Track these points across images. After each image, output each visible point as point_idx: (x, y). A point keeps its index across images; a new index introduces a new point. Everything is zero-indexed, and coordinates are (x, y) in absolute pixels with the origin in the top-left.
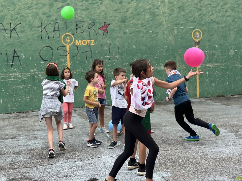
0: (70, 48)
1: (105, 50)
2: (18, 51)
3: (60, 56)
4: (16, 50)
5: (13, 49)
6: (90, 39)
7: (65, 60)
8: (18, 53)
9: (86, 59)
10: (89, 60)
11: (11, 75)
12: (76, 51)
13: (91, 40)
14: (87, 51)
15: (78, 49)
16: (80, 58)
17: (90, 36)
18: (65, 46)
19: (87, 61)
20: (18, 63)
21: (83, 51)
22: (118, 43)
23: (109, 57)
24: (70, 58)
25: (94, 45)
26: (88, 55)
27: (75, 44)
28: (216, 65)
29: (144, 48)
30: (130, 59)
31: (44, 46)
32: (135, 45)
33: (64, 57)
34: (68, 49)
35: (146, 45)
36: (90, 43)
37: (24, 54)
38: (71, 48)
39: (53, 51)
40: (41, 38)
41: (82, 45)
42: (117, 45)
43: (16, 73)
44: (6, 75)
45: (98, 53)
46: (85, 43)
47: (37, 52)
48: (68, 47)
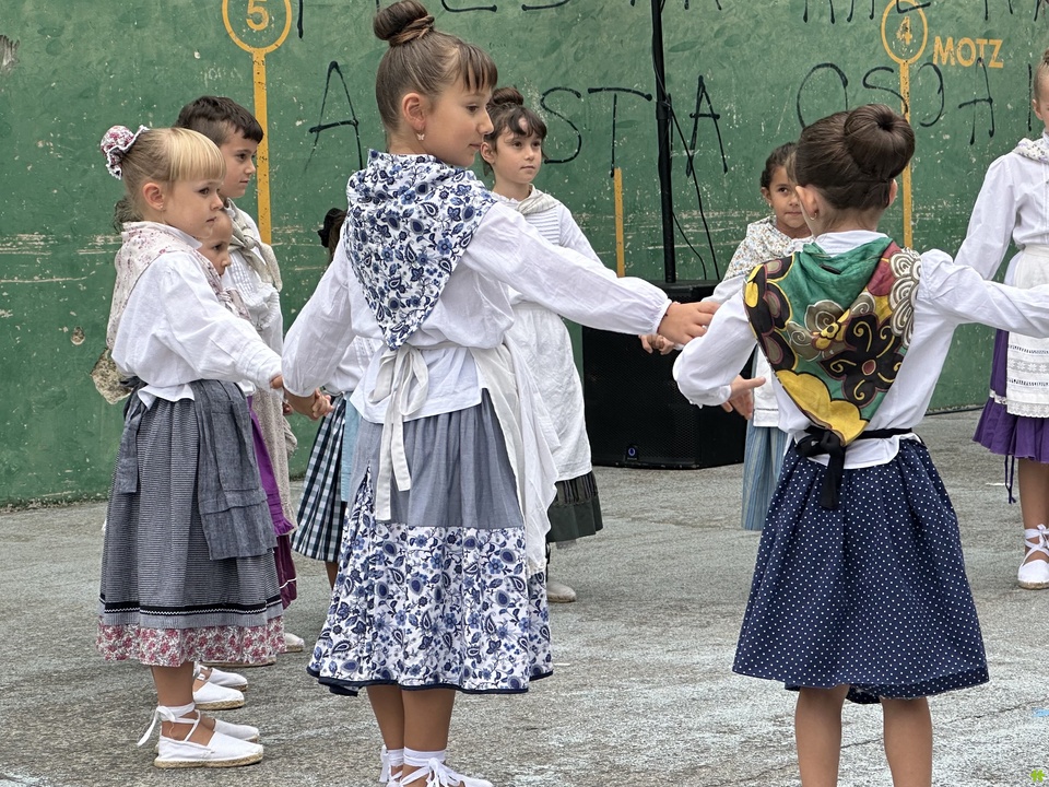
0: (912, 80)
2: (715, 85)
4: (708, 77)
5: (696, 70)
6: (988, 36)
8: (713, 96)
9: (972, 142)
10: (982, 149)
11: (687, 221)
12: (935, 99)
13: (992, 42)
14: (975, 102)
15: (941, 88)
16: (948, 137)
17: (986, 18)
18: (892, 67)
19: (975, 154)
21: (963, 101)
25: (1000, 65)
26: (979, 121)
27: (932, 56)
31: (815, 64)
34: (904, 89)
36: (989, 58)
37: (737, 102)
38: (917, 76)
39: (849, 94)
40: (806, 19)
41: (958, 66)
43: (706, 208)
45: (1016, 112)
46: (967, 57)
47: (788, 92)
48: (904, 73)
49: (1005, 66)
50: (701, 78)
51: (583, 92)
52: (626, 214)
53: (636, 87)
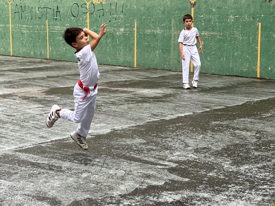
0: (89, 6)
1: (113, 9)
2: (59, 7)
3: (83, 13)
5: (57, 4)
7: (86, 17)
8: (59, 9)
9: (100, 17)
10: (101, 18)
11: (56, 28)
12: (93, 10)
14: (100, 10)
15: (94, 7)
16: (95, 16)
18: (86, 4)
19: (101, 19)
20: (59, 17)
22: (123, 3)
23: (115, 16)
24: (89, 15)
25: (105, 3)
26: (101, 13)
27: (92, 2)
28: (212, 33)
29: (143, 8)
30: (131, 19)
31: (74, 3)
32: (136, 5)
33: (86, 14)
34: (88, 8)
35: (144, 6)
36: (103, 2)
37: (63, 10)
39: (79, 8)
41: (97, 3)
42: (122, 4)
43: (58, 26)
44: (53, 27)
45: (108, 12)
46: (99, 2)
47: (70, 8)
48: (88, 5)
49: (106, 3)
50: (57, 6)
51: (43, 8)
52: (48, 26)
53: (49, 7)
